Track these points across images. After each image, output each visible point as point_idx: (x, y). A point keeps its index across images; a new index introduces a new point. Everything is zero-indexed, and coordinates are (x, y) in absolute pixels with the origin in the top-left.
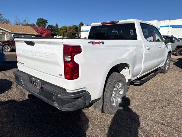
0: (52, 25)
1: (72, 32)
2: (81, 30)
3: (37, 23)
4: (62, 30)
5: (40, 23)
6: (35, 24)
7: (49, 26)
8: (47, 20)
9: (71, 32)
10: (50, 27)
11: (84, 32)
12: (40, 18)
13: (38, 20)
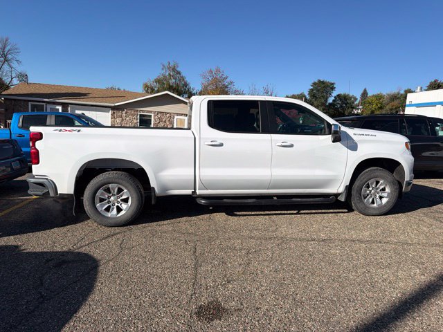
0: (344, 95)
1: (396, 108)
2: (407, 103)
3: (311, 92)
4: (370, 103)
5: (318, 90)
6: (306, 94)
7: (338, 95)
8: (333, 84)
9: (391, 109)
10: (341, 100)
11: (414, 108)
12: (319, 81)
13: (315, 84)
